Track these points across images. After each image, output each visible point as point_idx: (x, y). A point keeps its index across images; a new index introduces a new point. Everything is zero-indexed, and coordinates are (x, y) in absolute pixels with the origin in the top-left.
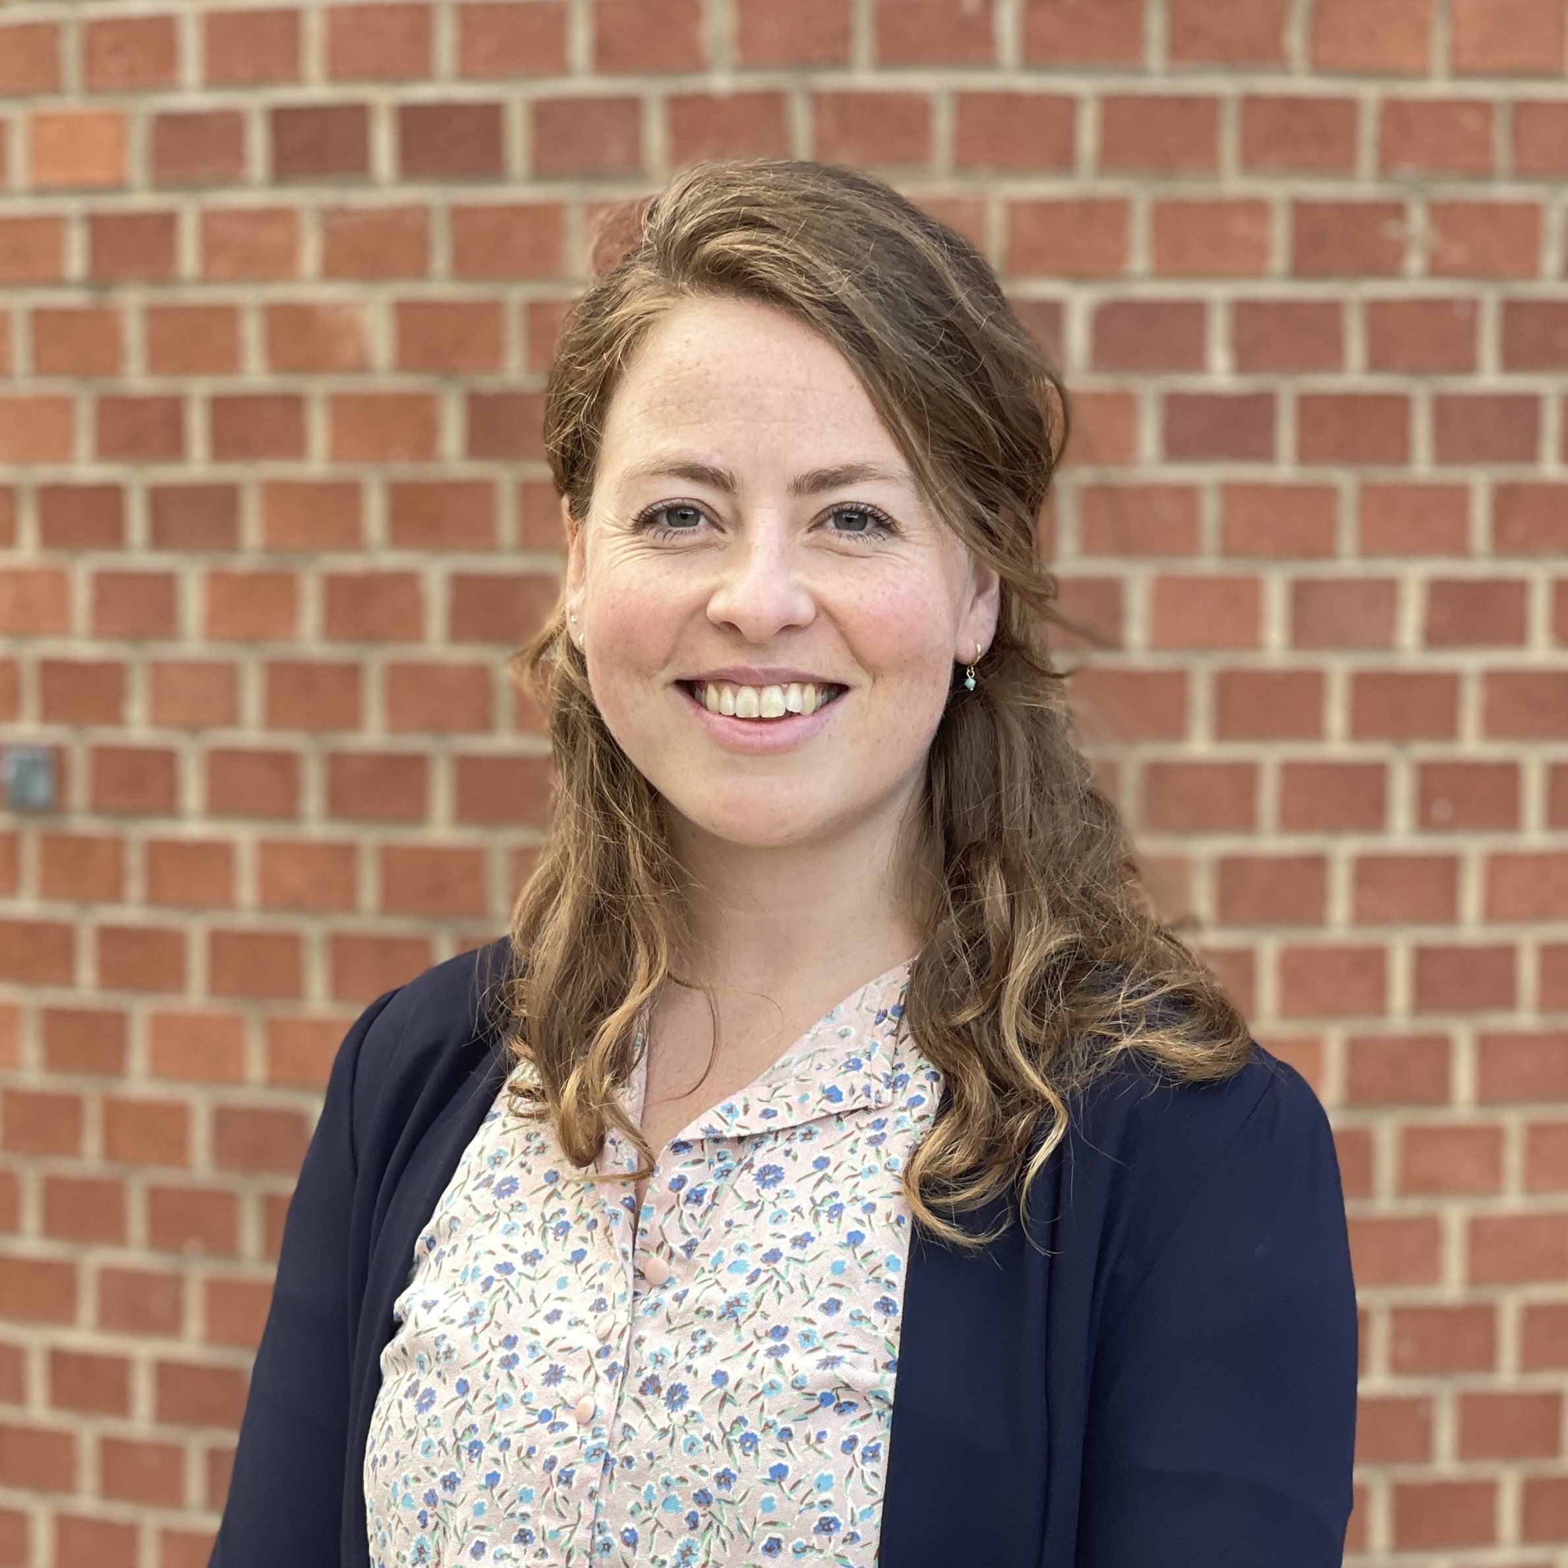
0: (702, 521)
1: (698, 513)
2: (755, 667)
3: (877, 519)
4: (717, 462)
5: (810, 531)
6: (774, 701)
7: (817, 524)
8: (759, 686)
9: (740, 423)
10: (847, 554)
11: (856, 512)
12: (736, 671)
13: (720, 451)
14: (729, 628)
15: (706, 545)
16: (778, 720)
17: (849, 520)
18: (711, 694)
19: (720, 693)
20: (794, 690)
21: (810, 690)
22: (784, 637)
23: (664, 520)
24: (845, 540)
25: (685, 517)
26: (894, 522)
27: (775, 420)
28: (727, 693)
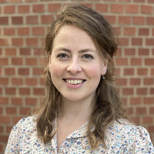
0: (66, 56)
1: (66, 55)
2: (73, 77)
3: (91, 56)
4: (68, 48)
5: (81, 58)
6: (76, 82)
7: (82, 57)
8: (74, 80)
9: (72, 43)
10: (86, 61)
11: (88, 55)
12: (71, 78)
13: (69, 47)
14: (70, 72)
15: (67, 60)
16: (76, 84)
17: (87, 56)
18: (67, 81)
19: (68, 81)
20: (79, 81)
21: (81, 81)
22: (77, 73)
23: (61, 56)
24: (86, 59)
25: (64, 56)
26: (93, 57)
27: (76, 42)
28: (69, 81)
